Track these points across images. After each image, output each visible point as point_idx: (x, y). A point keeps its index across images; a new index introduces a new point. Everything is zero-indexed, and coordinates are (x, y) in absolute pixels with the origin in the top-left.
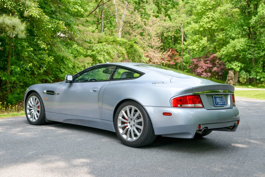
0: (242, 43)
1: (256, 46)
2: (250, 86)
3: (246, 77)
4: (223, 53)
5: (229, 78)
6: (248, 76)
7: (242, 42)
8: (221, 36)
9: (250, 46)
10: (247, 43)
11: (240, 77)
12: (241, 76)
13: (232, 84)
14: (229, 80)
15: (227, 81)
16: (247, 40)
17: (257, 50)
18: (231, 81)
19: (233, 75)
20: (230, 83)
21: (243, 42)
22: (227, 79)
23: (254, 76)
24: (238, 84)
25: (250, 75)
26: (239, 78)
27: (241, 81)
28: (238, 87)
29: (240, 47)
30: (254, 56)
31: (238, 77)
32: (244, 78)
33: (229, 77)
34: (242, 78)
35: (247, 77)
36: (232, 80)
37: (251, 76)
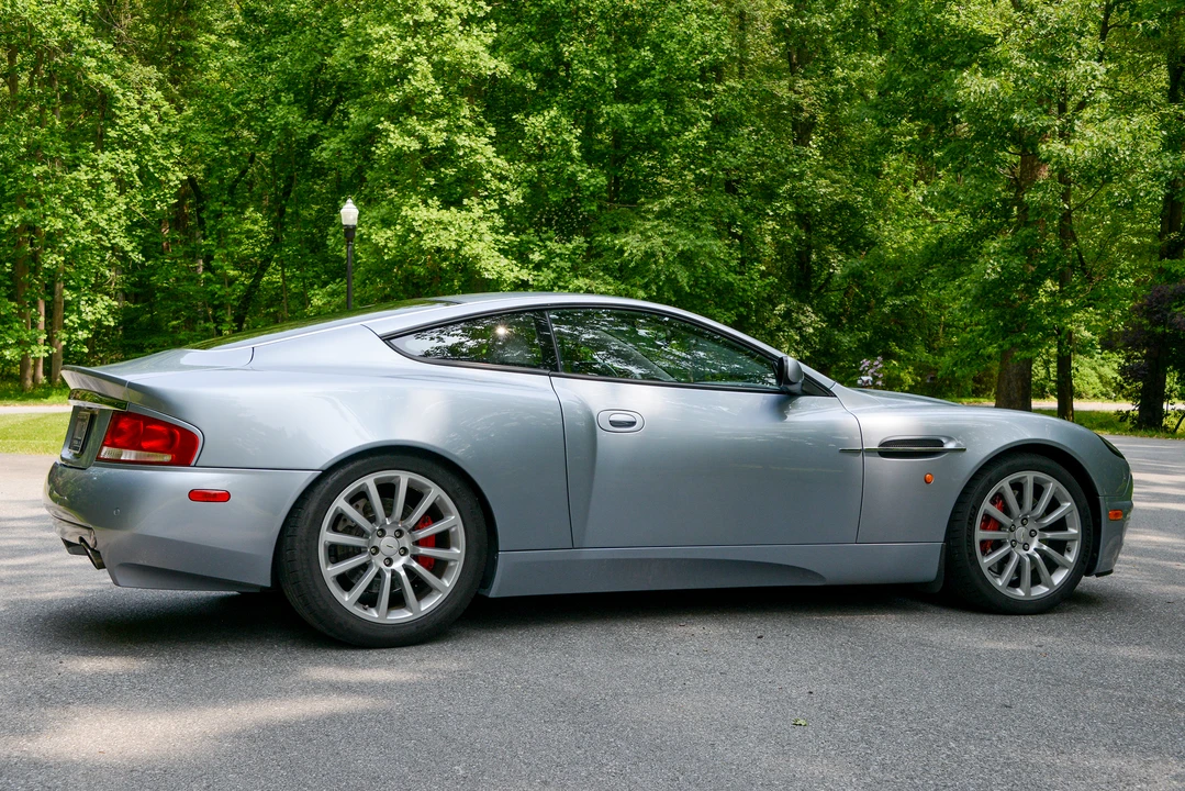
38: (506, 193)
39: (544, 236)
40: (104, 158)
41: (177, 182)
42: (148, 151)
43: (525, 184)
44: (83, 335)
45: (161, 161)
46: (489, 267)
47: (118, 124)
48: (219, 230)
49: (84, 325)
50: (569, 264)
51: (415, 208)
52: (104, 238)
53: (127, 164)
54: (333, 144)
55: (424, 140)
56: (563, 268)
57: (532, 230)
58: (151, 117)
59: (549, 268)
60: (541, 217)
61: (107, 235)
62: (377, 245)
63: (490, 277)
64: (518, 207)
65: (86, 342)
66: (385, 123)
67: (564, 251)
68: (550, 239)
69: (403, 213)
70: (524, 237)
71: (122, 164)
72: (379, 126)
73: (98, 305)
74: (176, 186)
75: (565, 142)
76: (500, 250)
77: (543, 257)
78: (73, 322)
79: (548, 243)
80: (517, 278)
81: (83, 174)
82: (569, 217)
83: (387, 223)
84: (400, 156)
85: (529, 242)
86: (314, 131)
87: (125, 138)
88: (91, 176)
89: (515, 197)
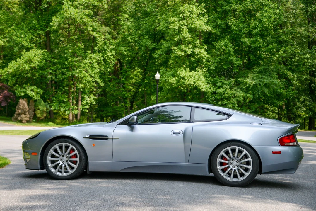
0: (39, 57)
1: (58, 62)
2: (50, 123)
3: (45, 109)
4: (8, 71)
5: (20, 111)
6: (49, 107)
7: (38, 55)
8: (2, 42)
9: (50, 62)
10: (46, 56)
11: (37, 110)
12: (38, 108)
13: (25, 120)
14: (19, 115)
15: (15, 115)
16: (46, 52)
17: (60, 69)
18: (23, 116)
19: (27, 107)
20: (22, 119)
21: (40, 55)
22: (17, 113)
23: (56, 107)
24: (34, 121)
25: (51, 107)
26: (35, 110)
27: (38, 116)
28: (34, 125)
29: (38, 62)
30: (57, 77)
31: (33, 110)
32: (42, 112)
33: (19, 108)
34: (40, 111)
35: (47, 109)
36: (25, 114)
37: (53, 107)
38: (210, 66)
39: (221, 78)
40: (94, 56)
41: (114, 62)
42: (106, 54)
43: (216, 63)
44: (87, 107)
45: (109, 56)
46: (204, 88)
47: (97, 45)
48: (126, 76)
49: (87, 104)
50: (229, 87)
51: (182, 72)
52: (93, 79)
53: (100, 57)
54: (159, 52)
55: (185, 52)
56: (227, 88)
57: (217, 77)
58: (107, 43)
59: (222, 88)
60: (222, 73)
61: (94, 78)
62: (171, 83)
63: (204, 91)
64: (213, 70)
65: (87, 109)
66: (174, 47)
67: (227, 83)
68: (223, 79)
69: (178, 73)
70: (215, 79)
71: (99, 57)
72: (172, 48)
73: (91, 98)
74: (113, 64)
75: (229, 50)
76: (207, 83)
77: (220, 85)
78: (84, 103)
79: (222, 80)
80: (212, 91)
81: (87, 61)
82: (230, 72)
83: (173, 76)
84: (178, 57)
85: (217, 80)
86: (154, 47)
87: (100, 49)
88: (90, 61)
89: (213, 68)
